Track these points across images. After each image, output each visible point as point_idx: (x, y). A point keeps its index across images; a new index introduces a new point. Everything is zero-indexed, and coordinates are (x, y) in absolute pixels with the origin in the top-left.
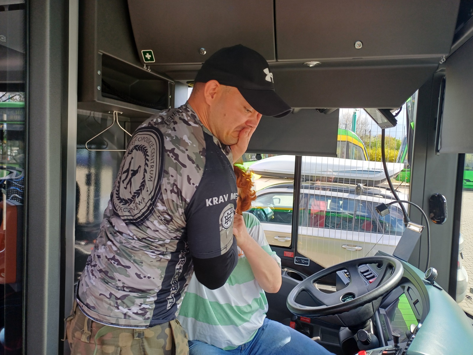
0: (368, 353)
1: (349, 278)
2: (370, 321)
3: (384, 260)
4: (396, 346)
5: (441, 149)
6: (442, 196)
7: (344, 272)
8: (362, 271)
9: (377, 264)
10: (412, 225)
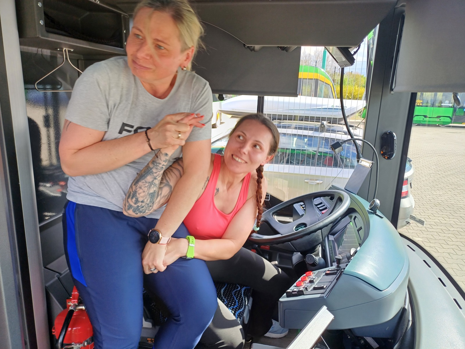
0: (314, 274)
1: (305, 210)
2: (319, 246)
3: (336, 194)
4: (338, 267)
5: (395, 87)
6: (393, 133)
7: (300, 205)
8: (316, 204)
9: (330, 197)
10: (363, 161)
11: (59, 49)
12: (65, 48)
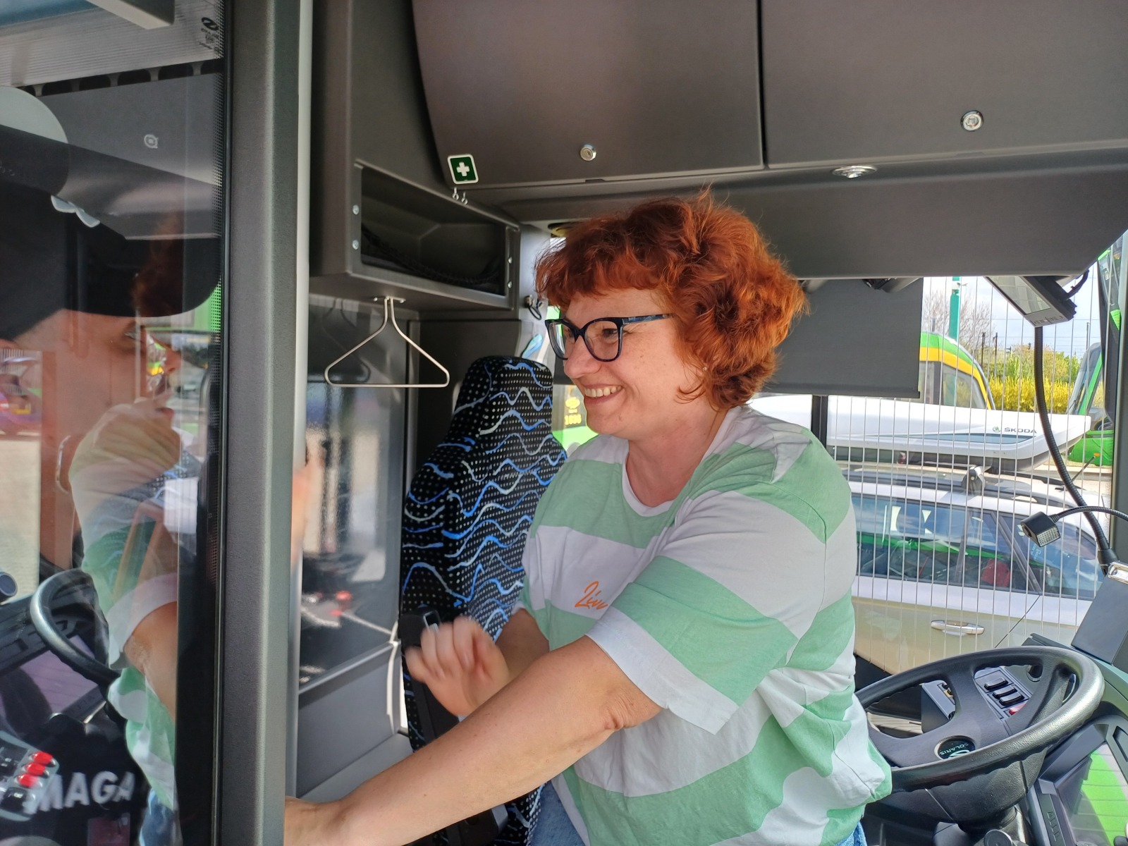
7: (941, 686)
8: (989, 685)
9: (1029, 666)
10: (1120, 569)
11: (376, 299)
12: (390, 295)
